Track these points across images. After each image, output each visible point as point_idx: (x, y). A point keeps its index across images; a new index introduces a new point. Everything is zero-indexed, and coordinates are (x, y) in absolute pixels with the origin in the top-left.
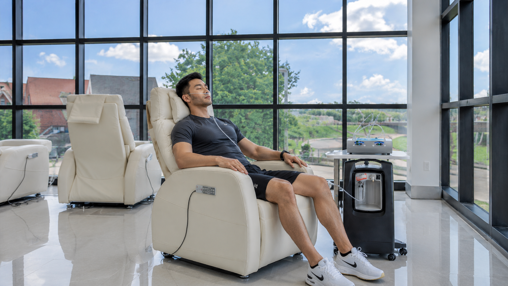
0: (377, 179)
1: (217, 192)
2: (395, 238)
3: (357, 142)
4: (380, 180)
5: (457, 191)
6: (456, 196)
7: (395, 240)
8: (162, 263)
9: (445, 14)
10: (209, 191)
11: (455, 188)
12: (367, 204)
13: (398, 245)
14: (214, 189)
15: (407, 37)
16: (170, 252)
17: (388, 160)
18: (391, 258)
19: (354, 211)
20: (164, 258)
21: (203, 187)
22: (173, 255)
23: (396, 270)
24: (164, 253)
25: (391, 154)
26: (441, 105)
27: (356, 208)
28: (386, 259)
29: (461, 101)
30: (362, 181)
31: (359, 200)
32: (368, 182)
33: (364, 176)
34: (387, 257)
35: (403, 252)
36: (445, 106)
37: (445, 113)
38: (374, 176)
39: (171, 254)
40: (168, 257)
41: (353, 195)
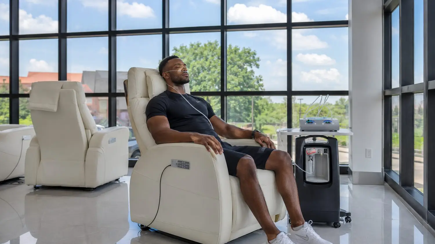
0: (325, 153)
1: (191, 166)
2: (340, 208)
3: (308, 120)
4: (328, 154)
5: (399, 174)
6: (397, 179)
7: (340, 210)
8: (140, 235)
9: (388, 3)
10: (184, 165)
11: (397, 171)
12: (316, 176)
13: (343, 214)
14: (188, 163)
15: (348, 27)
16: (146, 224)
17: (334, 136)
18: (336, 225)
19: (305, 183)
20: (140, 230)
21: (178, 161)
22: (148, 226)
23: (341, 237)
24: (142, 226)
25: (337, 131)
26: (384, 93)
27: (307, 180)
28: (332, 227)
29: (402, 87)
30: (313, 155)
31: (309, 172)
32: (317, 155)
33: (314, 151)
34: (333, 225)
35: (348, 220)
36: (388, 93)
37: (387, 100)
38: (322, 150)
39: (147, 226)
40: (145, 229)
41: (304, 169)
